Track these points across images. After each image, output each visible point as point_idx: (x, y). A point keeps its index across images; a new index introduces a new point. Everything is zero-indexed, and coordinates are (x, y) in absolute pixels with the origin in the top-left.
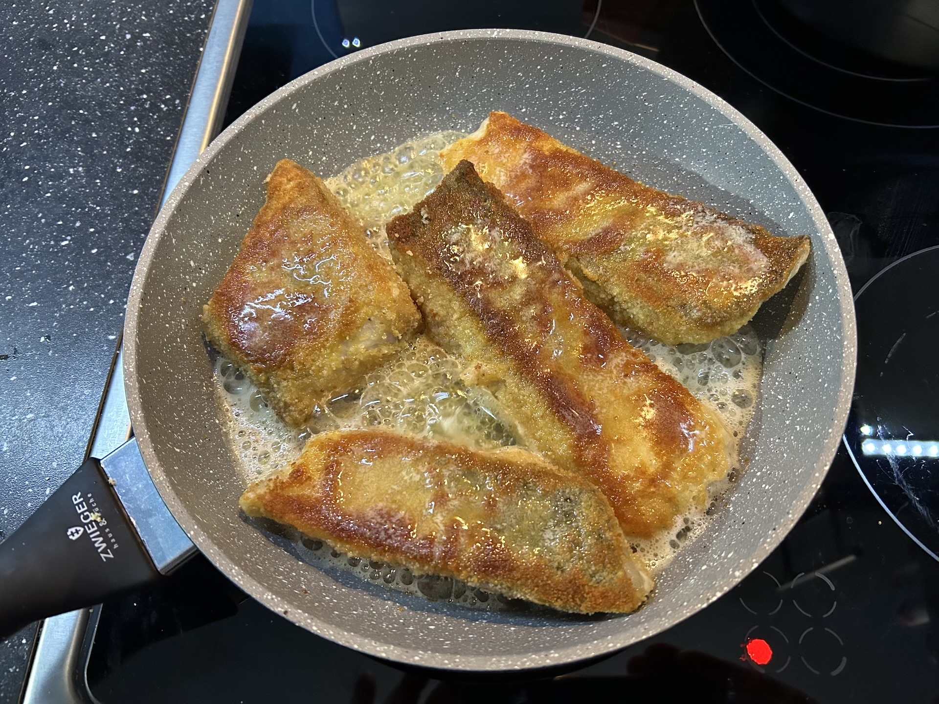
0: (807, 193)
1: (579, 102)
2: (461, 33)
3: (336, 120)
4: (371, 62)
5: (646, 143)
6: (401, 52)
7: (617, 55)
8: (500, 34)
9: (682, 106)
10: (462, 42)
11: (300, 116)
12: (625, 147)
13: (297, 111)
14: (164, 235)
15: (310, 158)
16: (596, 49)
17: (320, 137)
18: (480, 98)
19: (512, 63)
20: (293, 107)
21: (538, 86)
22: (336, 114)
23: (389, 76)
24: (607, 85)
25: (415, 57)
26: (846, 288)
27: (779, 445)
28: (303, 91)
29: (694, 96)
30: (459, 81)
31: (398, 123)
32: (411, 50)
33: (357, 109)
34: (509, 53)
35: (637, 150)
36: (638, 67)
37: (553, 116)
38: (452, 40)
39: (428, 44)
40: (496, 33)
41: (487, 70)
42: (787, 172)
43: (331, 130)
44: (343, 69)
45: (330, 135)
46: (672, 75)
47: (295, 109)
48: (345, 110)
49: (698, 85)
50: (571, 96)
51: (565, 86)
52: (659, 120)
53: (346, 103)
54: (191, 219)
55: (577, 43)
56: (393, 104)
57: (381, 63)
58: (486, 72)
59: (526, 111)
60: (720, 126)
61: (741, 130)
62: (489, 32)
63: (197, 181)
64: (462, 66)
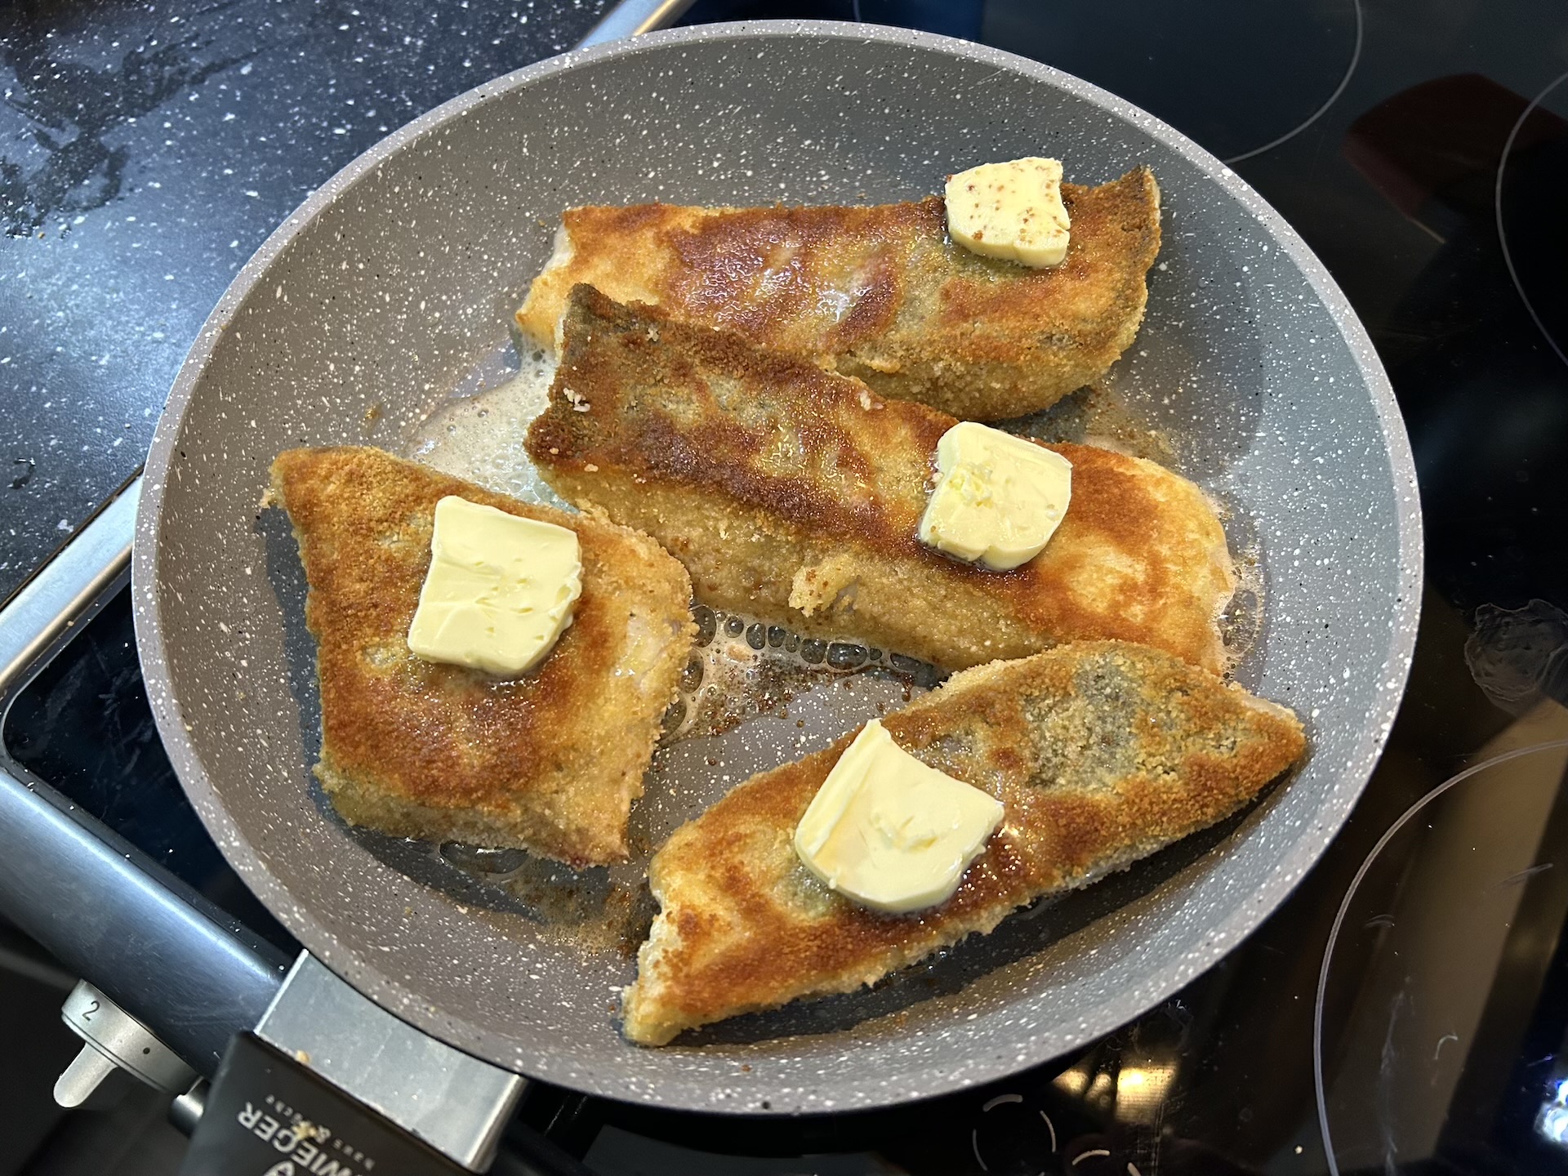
0: (1159, 127)
1: (737, 130)
2: (512, 79)
3: (354, 295)
4: (379, 173)
5: (867, 157)
6: (424, 142)
7: (776, 32)
8: (576, 59)
9: (906, 75)
10: (518, 92)
11: (292, 308)
12: (835, 174)
13: (286, 299)
14: (163, 592)
15: (334, 377)
16: (740, 33)
17: (337, 334)
18: (576, 178)
19: (609, 102)
20: (278, 295)
21: (662, 128)
22: (350, 286)
23: (415, 190)
24: (773, 84)
25: (448, 143)
26: (1289, 234)
27: (1302, 498)
28: (285, 260)
29: (922, 51)
30: (531, 161)
31: (456, 265)
32: (439, 132)
33: (381, 264)
34: (599, 87)
35: (857, 172)
36: (817, 39)
37: (702, 168)
38: (500, 94)
39: (464, 113)
40: (568, 60)
41: (571, 126)
42: (1116, 109)
43: (352, 315)
44: (338, 201)
45: (352, 325)
46: (876, 32)
47: (282, 297)
48: (361, 273)
49: (922, 33)
50: (720, 124)
51: (706, 111)
52: (875, 111)
53: (360, 261)
54: (188, 549)
55: (705, 33)
56: (437, 236)
57: (395, 171)
58: (572, 132)
59: (656, 175)
60: (980, 83)
61: (1016, 76)
62: (556, 63)
63: (171, 476)
64: (528, 133)
